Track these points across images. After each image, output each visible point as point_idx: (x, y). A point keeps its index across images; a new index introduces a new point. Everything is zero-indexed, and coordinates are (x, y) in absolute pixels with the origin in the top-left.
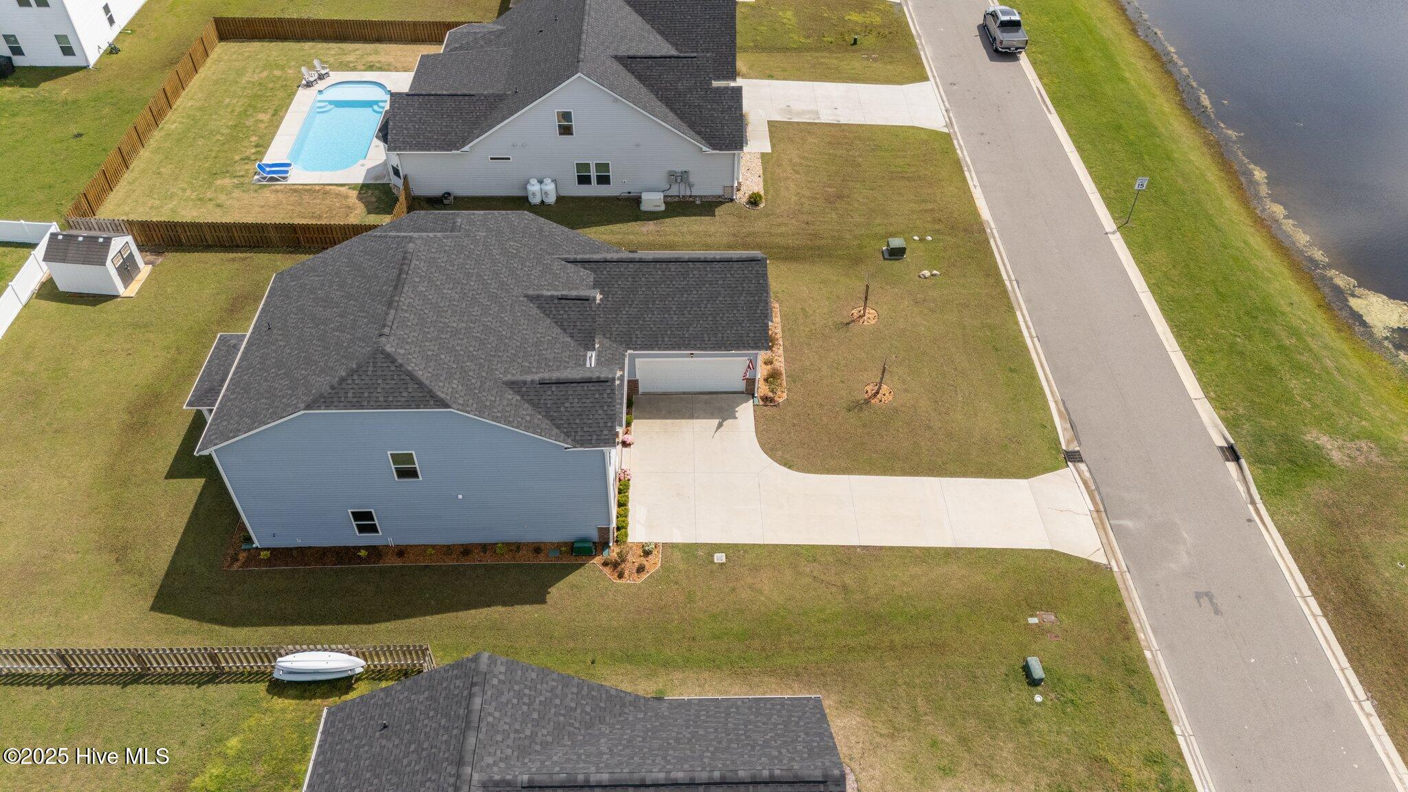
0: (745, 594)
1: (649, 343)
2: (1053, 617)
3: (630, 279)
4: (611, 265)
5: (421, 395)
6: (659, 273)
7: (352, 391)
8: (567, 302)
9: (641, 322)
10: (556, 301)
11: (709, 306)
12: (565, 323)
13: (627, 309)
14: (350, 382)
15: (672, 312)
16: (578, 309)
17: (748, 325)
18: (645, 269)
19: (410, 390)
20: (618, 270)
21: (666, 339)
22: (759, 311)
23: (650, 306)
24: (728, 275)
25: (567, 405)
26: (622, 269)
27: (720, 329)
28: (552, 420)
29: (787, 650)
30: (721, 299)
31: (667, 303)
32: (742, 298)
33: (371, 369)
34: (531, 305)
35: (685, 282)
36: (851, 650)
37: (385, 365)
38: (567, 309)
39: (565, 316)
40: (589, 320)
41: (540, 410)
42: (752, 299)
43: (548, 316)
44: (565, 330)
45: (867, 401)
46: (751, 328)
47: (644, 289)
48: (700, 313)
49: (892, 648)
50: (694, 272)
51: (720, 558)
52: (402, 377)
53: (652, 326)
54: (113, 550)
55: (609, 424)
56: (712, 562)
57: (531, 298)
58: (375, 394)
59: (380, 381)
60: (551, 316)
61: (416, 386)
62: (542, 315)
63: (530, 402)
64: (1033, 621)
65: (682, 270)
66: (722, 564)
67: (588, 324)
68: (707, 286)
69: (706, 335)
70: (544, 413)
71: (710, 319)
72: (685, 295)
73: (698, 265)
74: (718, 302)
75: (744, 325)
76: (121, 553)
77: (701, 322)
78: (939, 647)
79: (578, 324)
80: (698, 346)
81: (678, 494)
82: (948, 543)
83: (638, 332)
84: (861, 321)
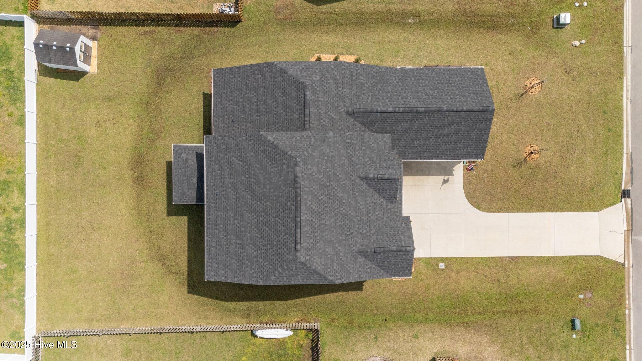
0: (453, 286)
1: (416, 156)
2: (591, 295)
3: (409, 122)
4: (398, 114)
5: (320, 279)
6: (427, 118)
7: (285, 278)
8: (383, 181)
9: (412, 145)
10: (376, 180)
11: (453, 136)
12: (380, 191)
13: (405, 139)
14: (284, 274)
15: (431, 140)
16: (388, 184)
17: (475, 147)
18: (419, 116)
19: (315, 277)
20: (402, 117)
21: (425, 154)
22: (482, 140)
23: (419, 137)
24: (469, 119)
25: (388, 260)
26: (405, 117)
27: (458, 148)
28: (380, 266)
29: (470, 314)
30: (462, 132)
31: (429, 135)
32: (474, 132)
33: (294, 268)
34: (362, 183)
35: (442, 124)
36: (498, 313)
37: (301, 267)
38: (382, 184)
39: (381, 188)
40: (394, 190)
41: (374, 263)
42: (481, 133)
43: (371, 187)
44: (380, 195)
45: (525, 159)
46: (476, 148)
47: (416, 128)
48: (448, 140)
49: (516, 312)
50: (448, 118)
51: (442, 266)
52: (310, 272)
53: (418, 147)
54: (160, 260)
55: (409, 268)
56: (438, 268)
57: (362, 179)
58: (297, 279)
59: (299, 273)
60: (373, 188)
61: (318, 275)
62: (368, 188)
63: (370, 260)
64: (581, 296)
65: (441, 116)
66: (442, 270)
67: (393, 192)
68: (455, 125)
69: (448, 152)
70: (376, 264)
71: (453, 143)
72: (440, 131)
73: (452, 114)
74: (459, 134)
75: (472, 147)
76: (162, 260)
77: (447, 145)
78: (536, 311)
79: (388, 191)
80: (443, 157)
81: (422, 228)
82: (551, 254)
83: (410, 151)
84: (531, 91)
